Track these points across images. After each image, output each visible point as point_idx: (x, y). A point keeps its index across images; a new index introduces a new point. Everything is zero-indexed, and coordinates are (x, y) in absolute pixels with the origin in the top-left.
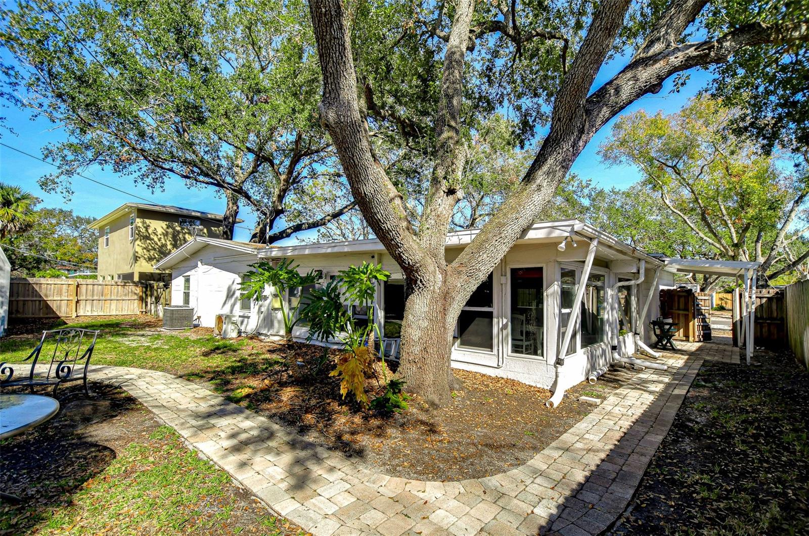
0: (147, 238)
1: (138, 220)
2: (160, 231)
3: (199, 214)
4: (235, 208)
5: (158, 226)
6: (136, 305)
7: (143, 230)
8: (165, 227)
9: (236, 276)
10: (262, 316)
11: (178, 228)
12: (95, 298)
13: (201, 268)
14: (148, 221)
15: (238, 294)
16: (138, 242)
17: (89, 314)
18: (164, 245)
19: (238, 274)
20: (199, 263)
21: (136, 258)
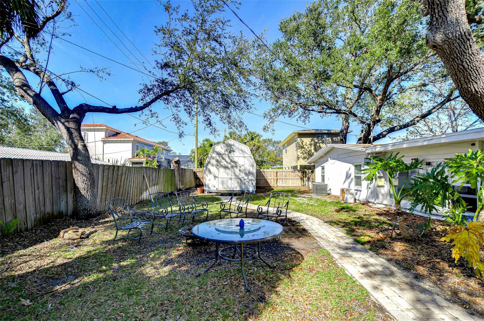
0: (302, 147)
1: (299, 139)
2: (308, 143)
3: (326, 131)
4: (347, 124)
5: (307, 141)
6: (299, 182)
7: (301, 144)
8: (310, 141)
9: (351, 165)
10: (370, 190)
11: (317, 141)
12: (283, 178)
13: (330, 161)
14: (303, 139)
15: (353, 176)
16: (299, 150)
17: (281, 185)
18: (310, 151)
19: (353, 164)
20: (329, 159)
21: (298, 158)
